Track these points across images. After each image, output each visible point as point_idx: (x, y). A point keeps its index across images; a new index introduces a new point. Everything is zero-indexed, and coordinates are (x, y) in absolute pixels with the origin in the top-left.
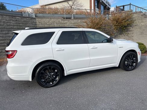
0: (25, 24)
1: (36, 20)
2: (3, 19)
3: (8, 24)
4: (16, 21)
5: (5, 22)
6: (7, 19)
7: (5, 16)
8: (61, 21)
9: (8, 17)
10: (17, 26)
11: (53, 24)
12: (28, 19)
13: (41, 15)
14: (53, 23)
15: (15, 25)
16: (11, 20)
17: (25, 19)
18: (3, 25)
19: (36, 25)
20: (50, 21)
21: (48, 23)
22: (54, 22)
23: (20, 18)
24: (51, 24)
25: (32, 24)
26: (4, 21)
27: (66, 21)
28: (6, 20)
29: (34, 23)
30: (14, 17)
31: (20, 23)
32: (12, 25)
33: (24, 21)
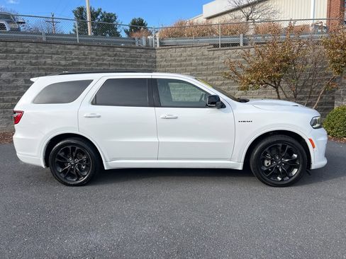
0: (133, 61)
1: (155, 52)
2: (92, 54)
3: (99, 62)
4: (115, 55)
5: (93, 58)
6: (99, 53)
7: (95, 48)
8: (206, 53)
9: (100, 49)
10: (117, 65)
11: (190, 60)
12: (138, 50)
13: (171, 41)
14: (188, 58)
15: (112, 64)
16: (105, 54)
17: (133, 52)
18: (91, 64)
19: (155, 62)
20: (184, 54)
21: (178, 59)
22: (191, 55)
23: (122, 50)
24: (185, 60)
25: (146, 61)
26: (93, 56)
27: (217, 53)
28: (97, 55)
29: (151, 60)
30: (111, 50)
31: (122, 60)
32: (106, 64)
33: (131, 56)
